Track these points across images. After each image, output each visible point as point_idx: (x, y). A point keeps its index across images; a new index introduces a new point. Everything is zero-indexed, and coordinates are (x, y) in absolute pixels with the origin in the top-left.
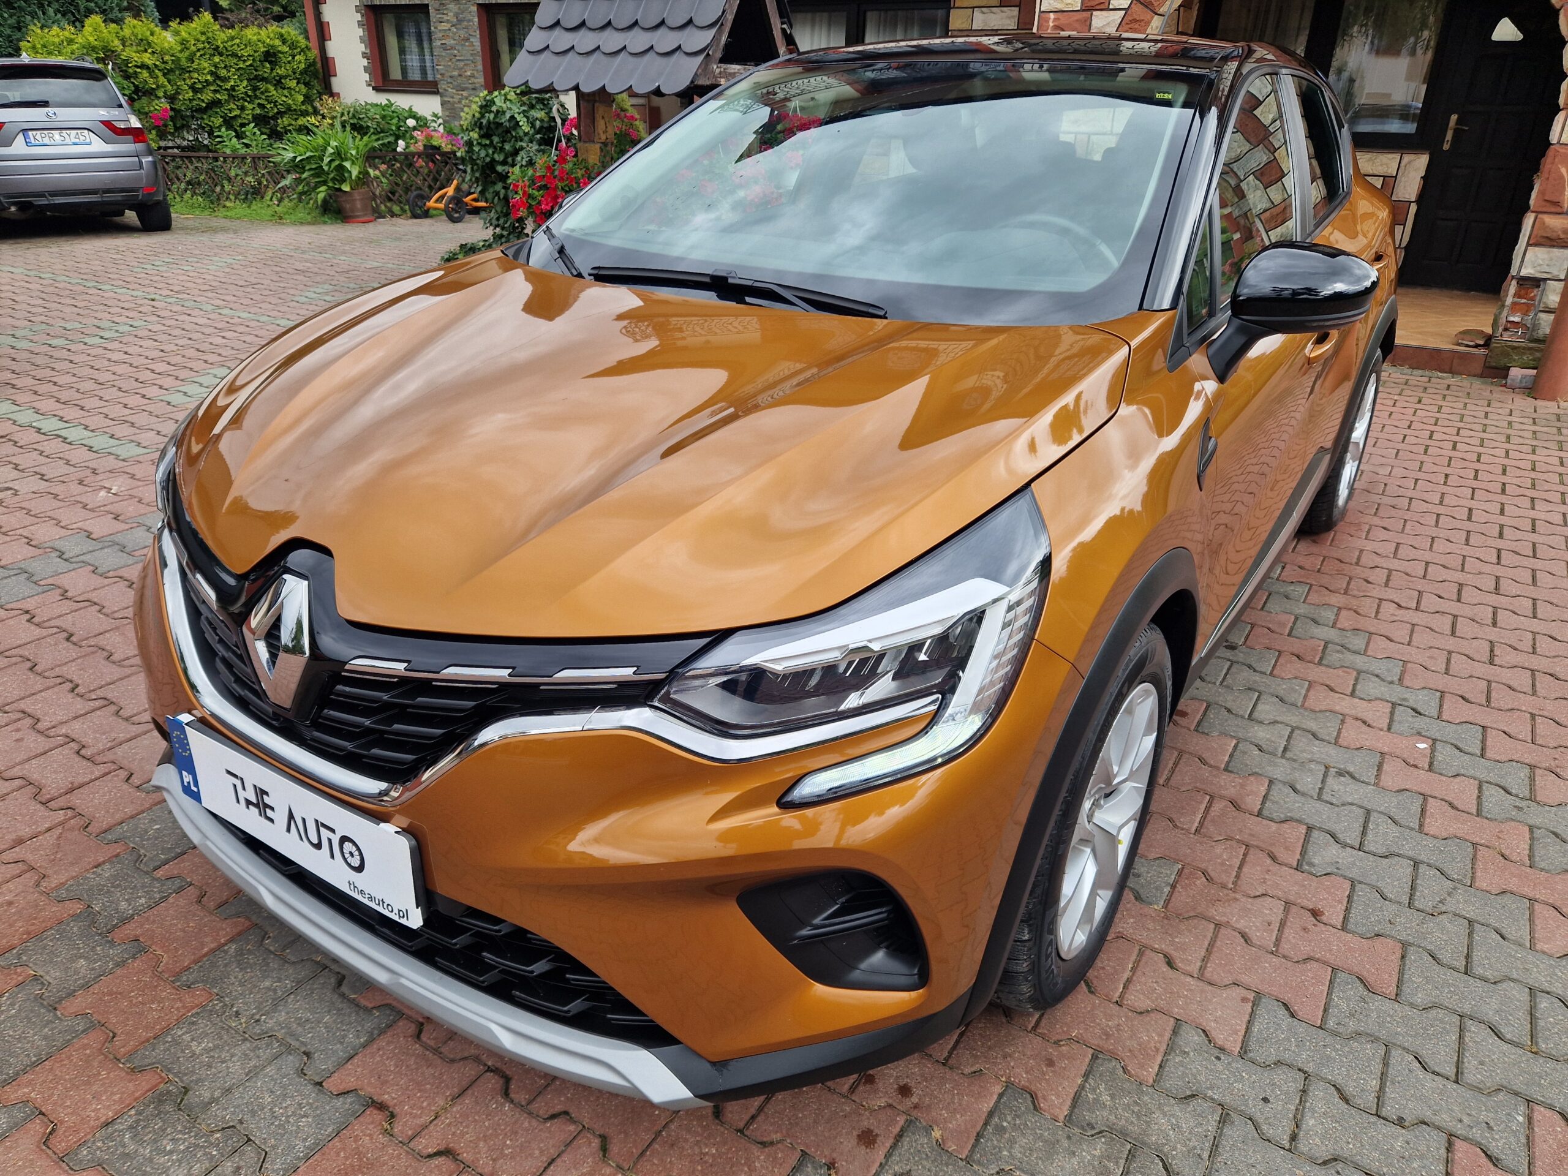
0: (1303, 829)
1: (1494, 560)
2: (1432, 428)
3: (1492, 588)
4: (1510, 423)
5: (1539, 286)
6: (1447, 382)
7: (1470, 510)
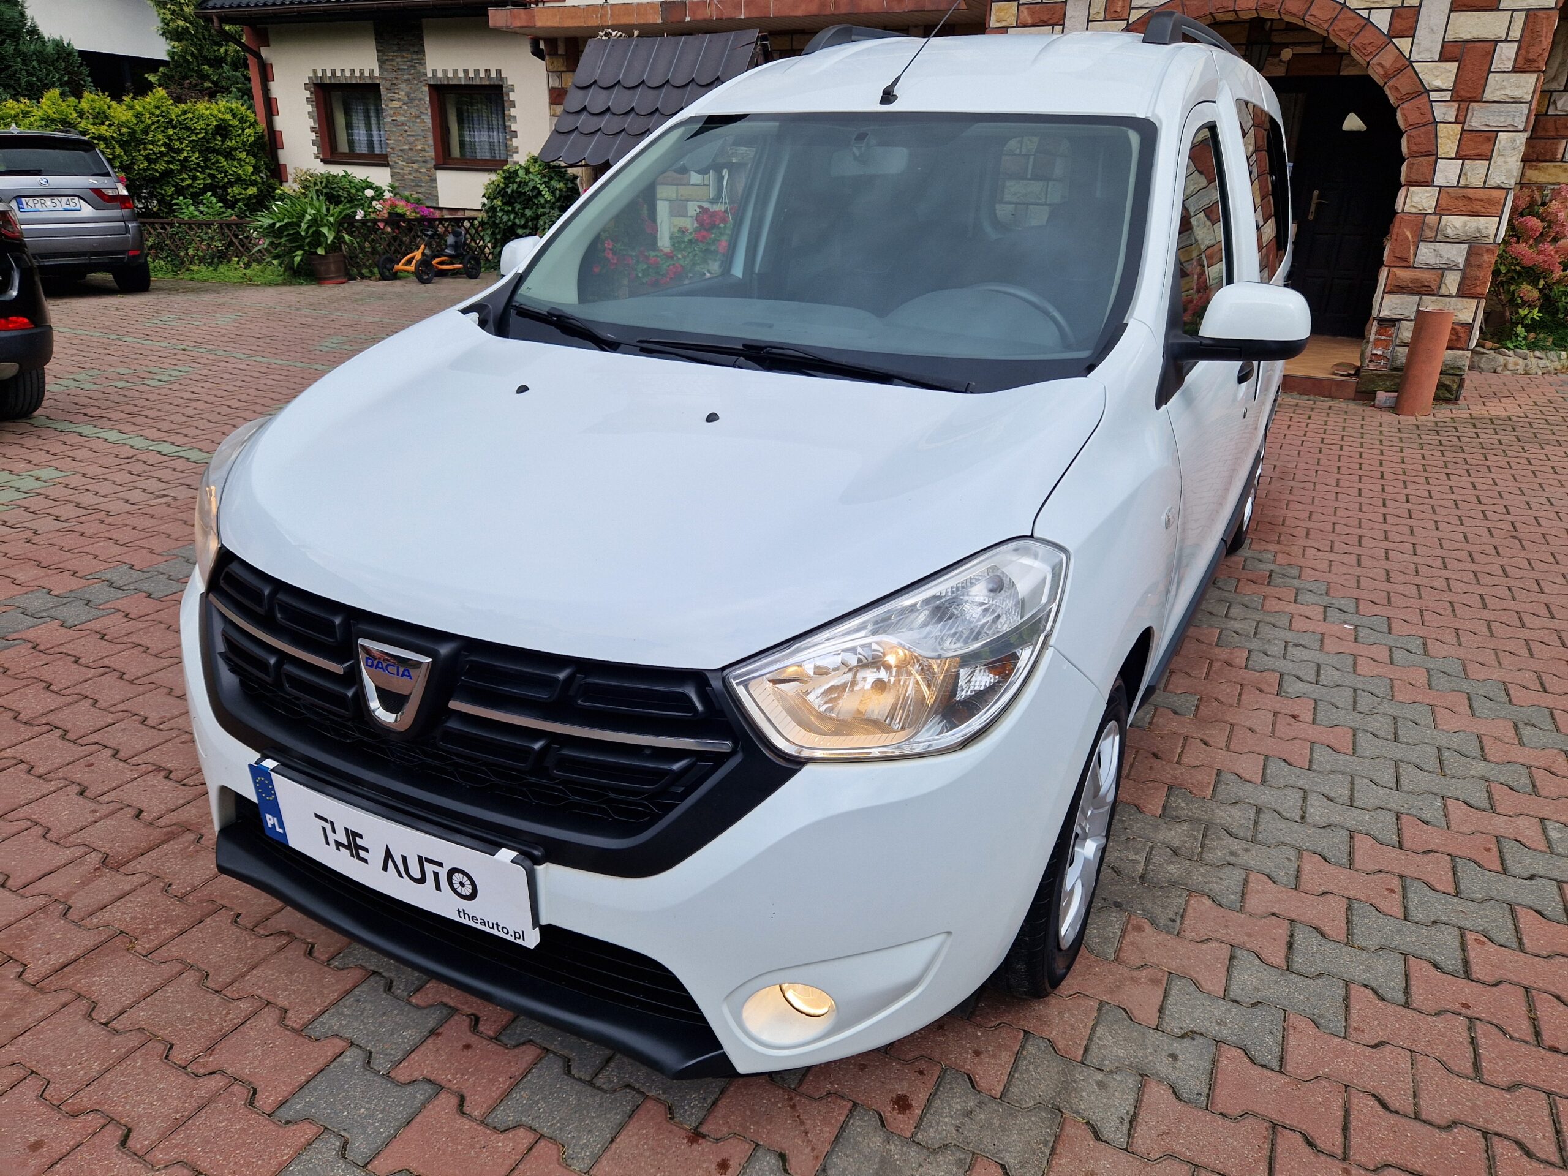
0: (1278, 675)
1: (1382, 520)
2: (1323, 436)
3: (1383, 538)
4: (1381, 432)
5: (1394, 326)
6: (1331, 403)
7: (1360, 489)
